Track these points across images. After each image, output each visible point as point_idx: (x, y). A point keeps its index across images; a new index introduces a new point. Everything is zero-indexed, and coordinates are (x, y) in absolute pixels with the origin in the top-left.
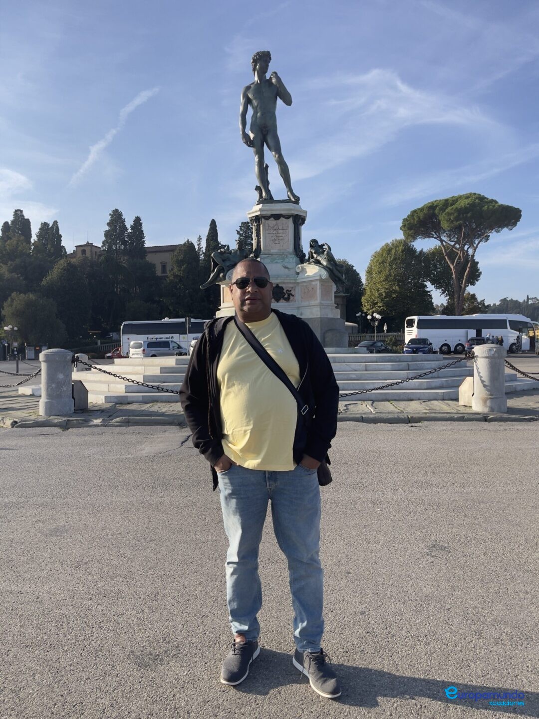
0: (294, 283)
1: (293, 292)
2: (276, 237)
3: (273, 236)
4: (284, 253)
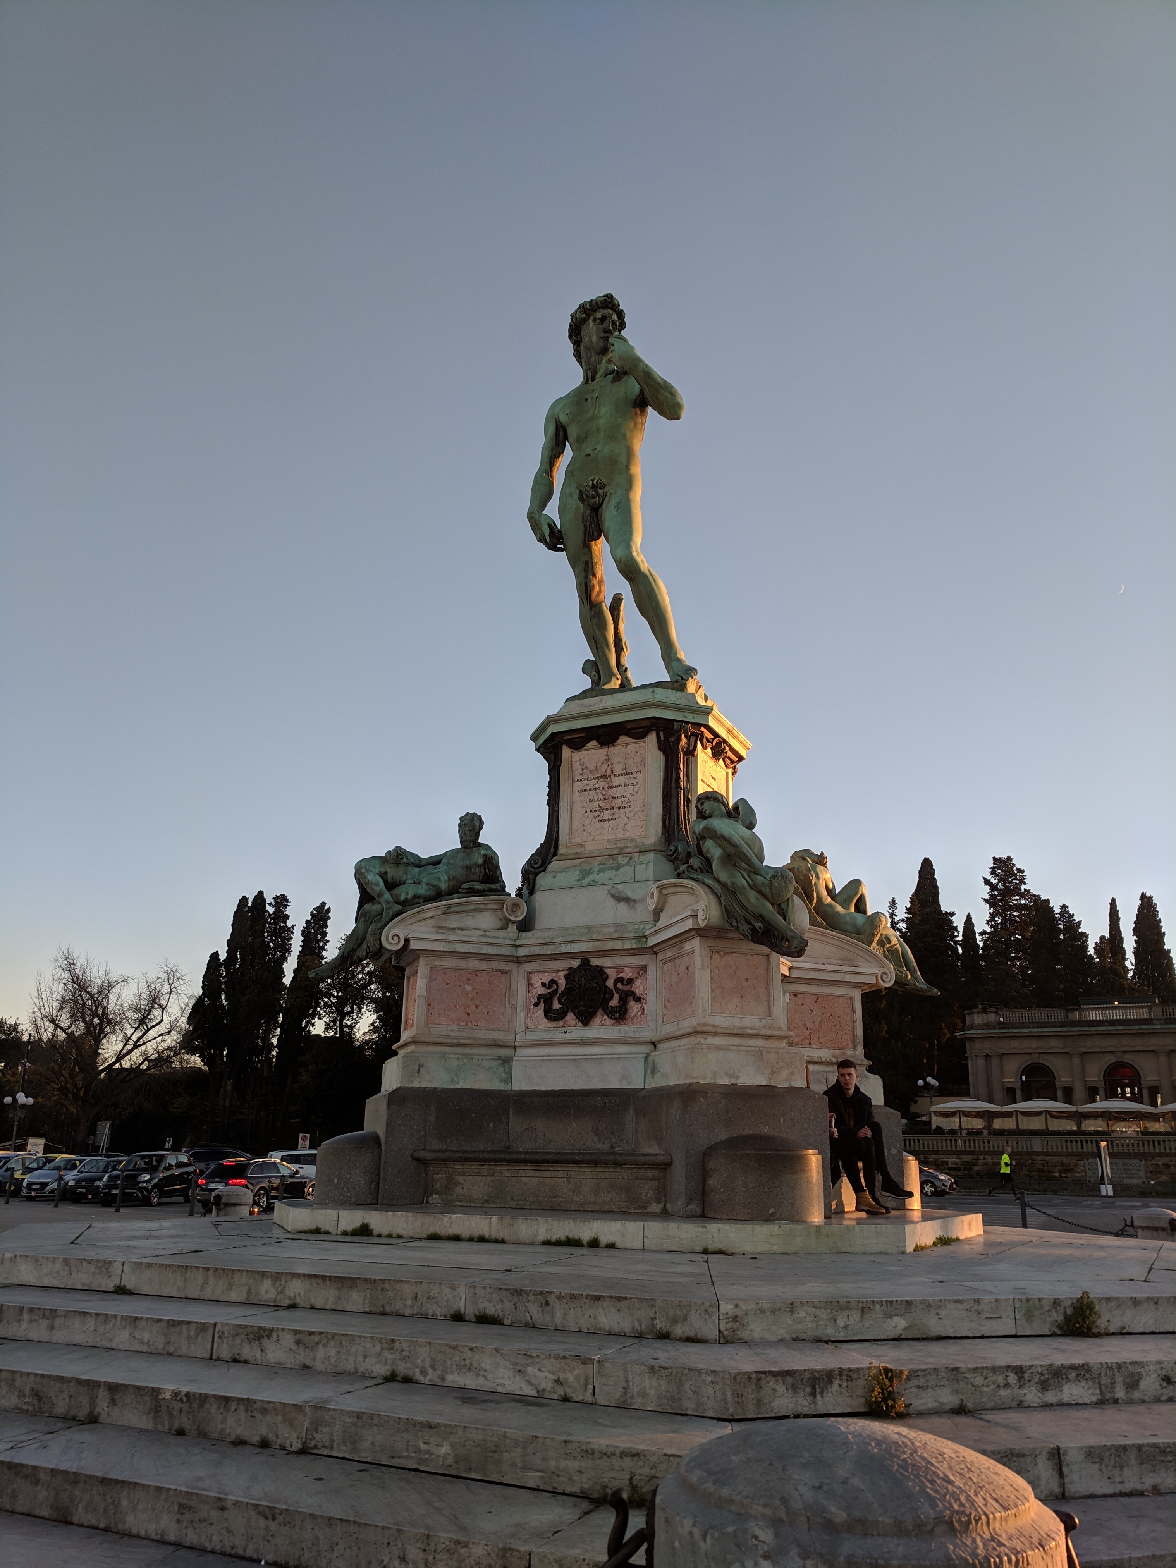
1: (638, 985)
2: (605, 799)
3: (596, 798)
4: (626, 850)
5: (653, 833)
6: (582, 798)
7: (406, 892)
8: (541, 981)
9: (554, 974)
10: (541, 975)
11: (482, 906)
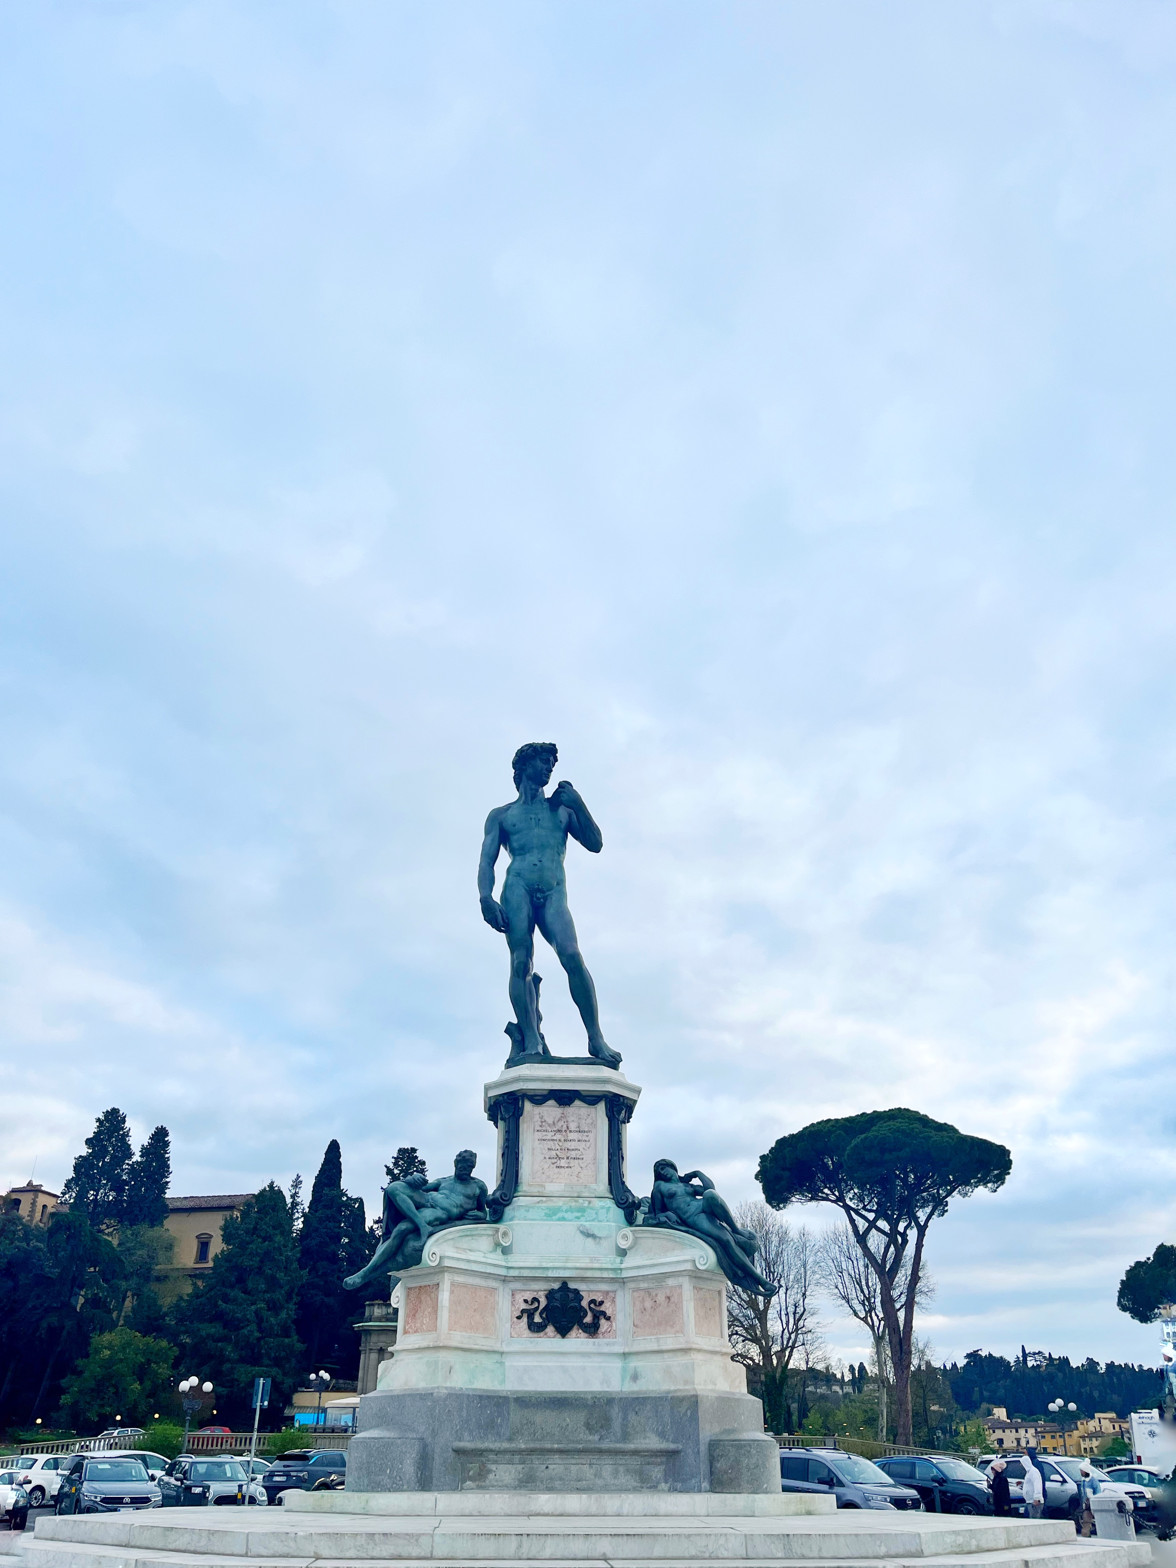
0: (613, 1280)
1: (608, 1306)
2: (561, 1150)
3: (553, 1148)
4: (583, 1195)
5: (603, 1182)
6: (541, 1146)
8: (523, 1299)
9: (536, 1293)
10: (523, 1293)
11: (483, 1232)
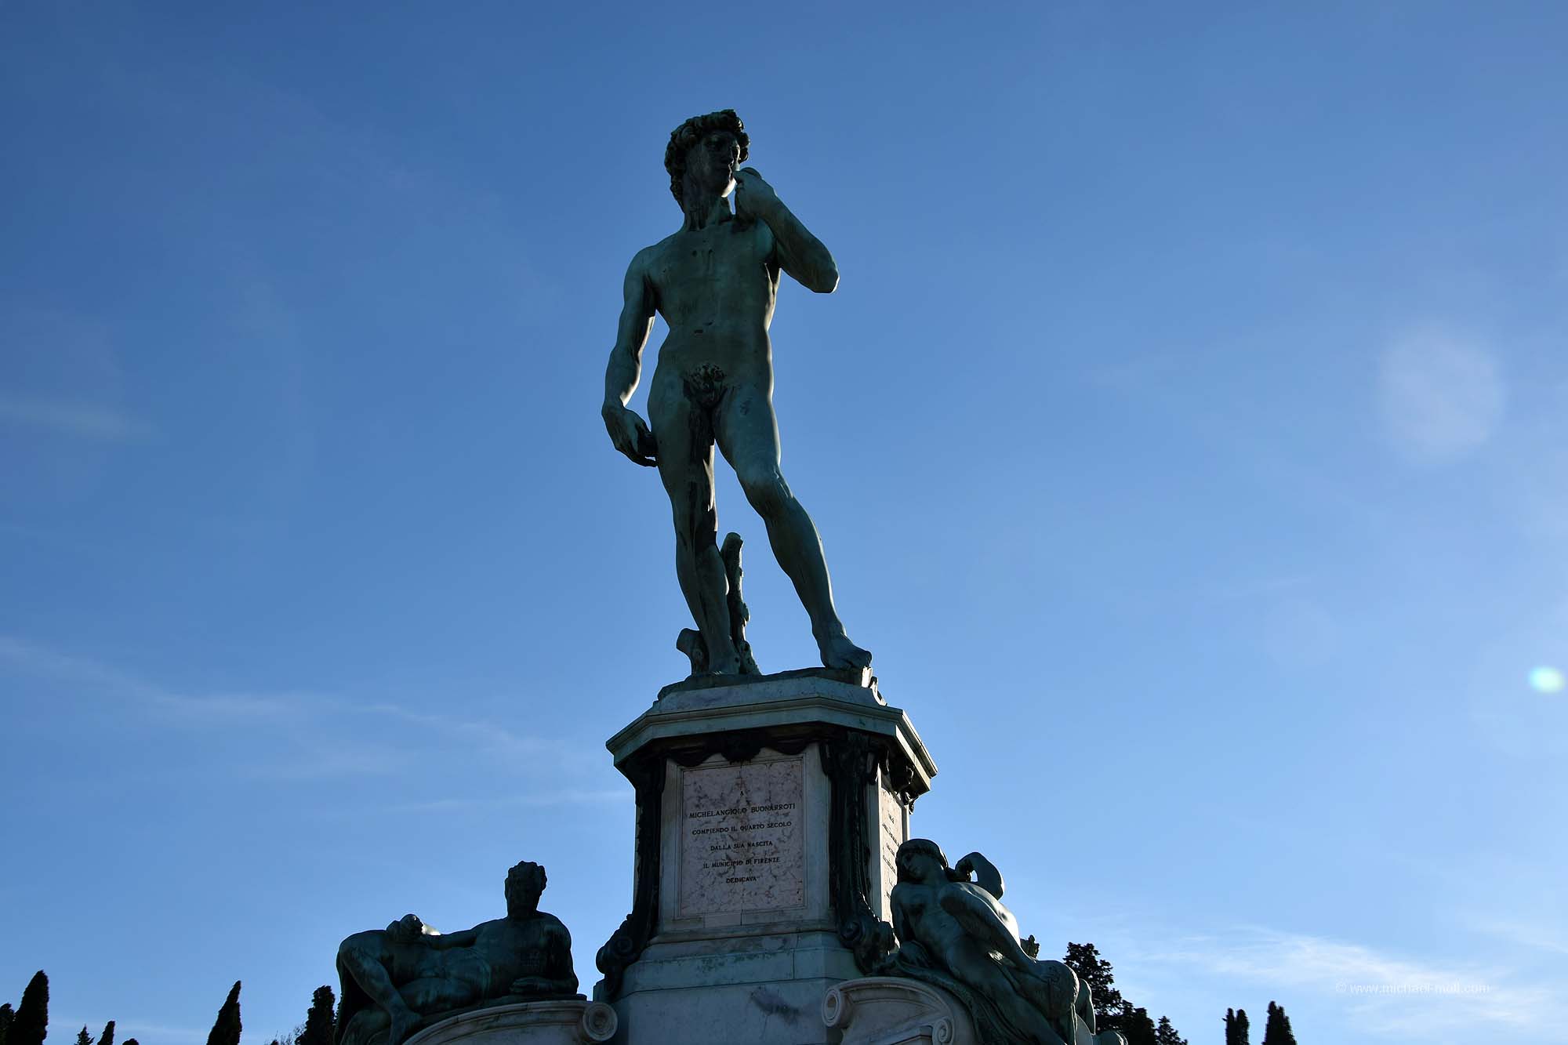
2: (736, 846)
3: (722, 844)
4: (775, 930)
5: (817, 900)
6: (698, 843)
7: (427, 991)
11: (547, 1017)
